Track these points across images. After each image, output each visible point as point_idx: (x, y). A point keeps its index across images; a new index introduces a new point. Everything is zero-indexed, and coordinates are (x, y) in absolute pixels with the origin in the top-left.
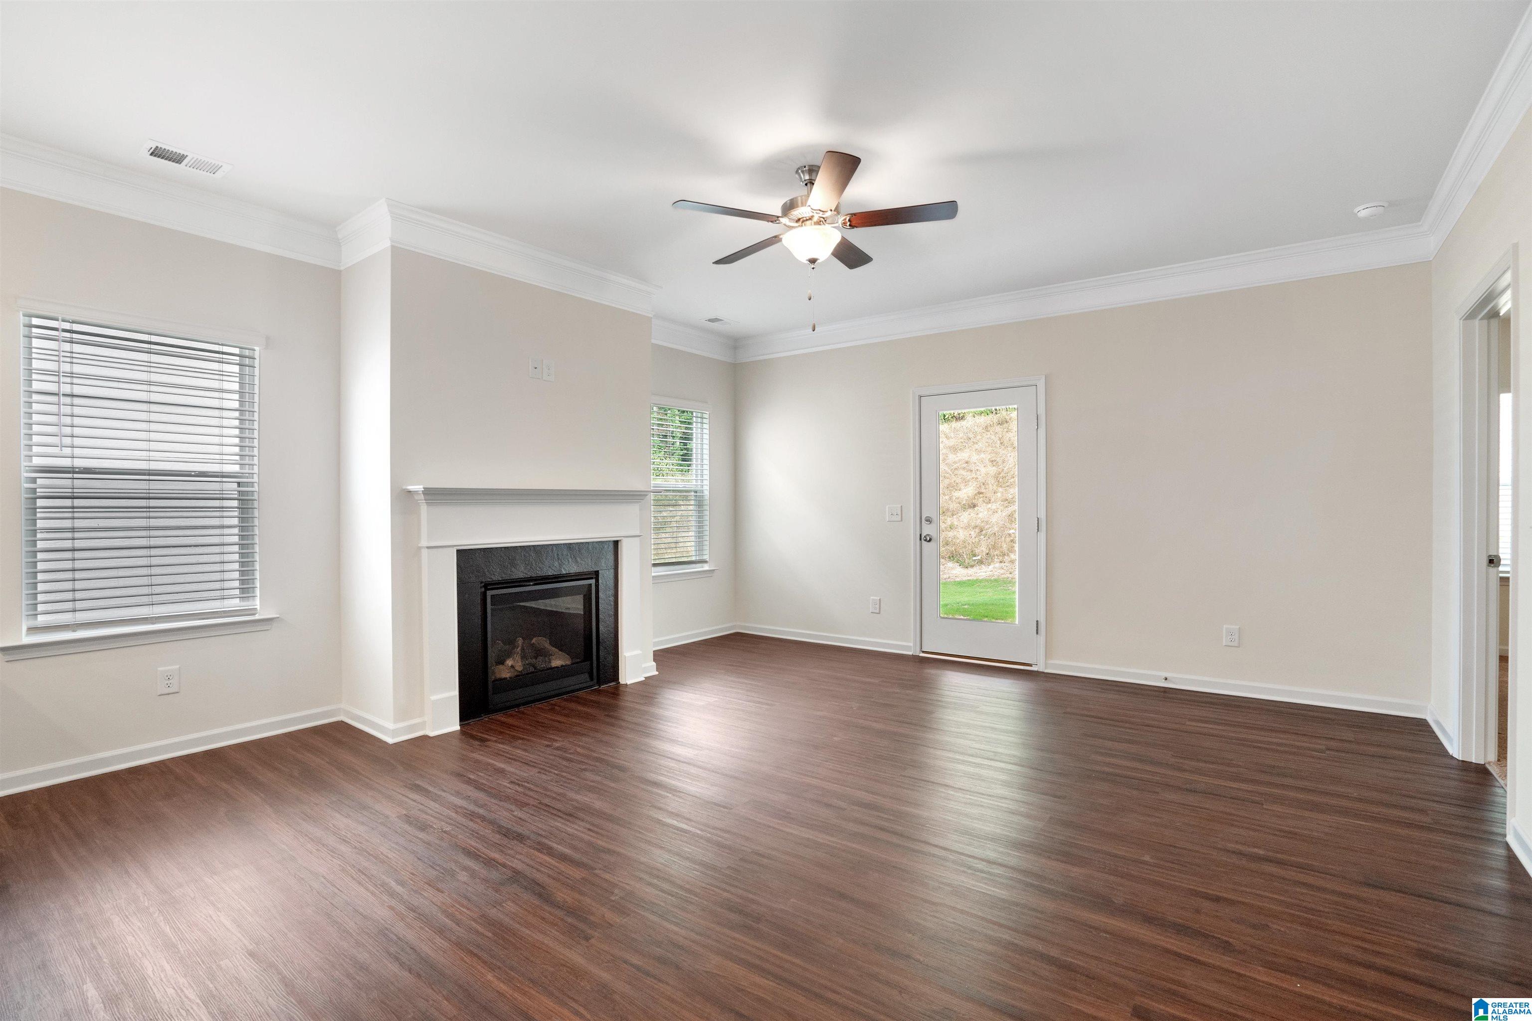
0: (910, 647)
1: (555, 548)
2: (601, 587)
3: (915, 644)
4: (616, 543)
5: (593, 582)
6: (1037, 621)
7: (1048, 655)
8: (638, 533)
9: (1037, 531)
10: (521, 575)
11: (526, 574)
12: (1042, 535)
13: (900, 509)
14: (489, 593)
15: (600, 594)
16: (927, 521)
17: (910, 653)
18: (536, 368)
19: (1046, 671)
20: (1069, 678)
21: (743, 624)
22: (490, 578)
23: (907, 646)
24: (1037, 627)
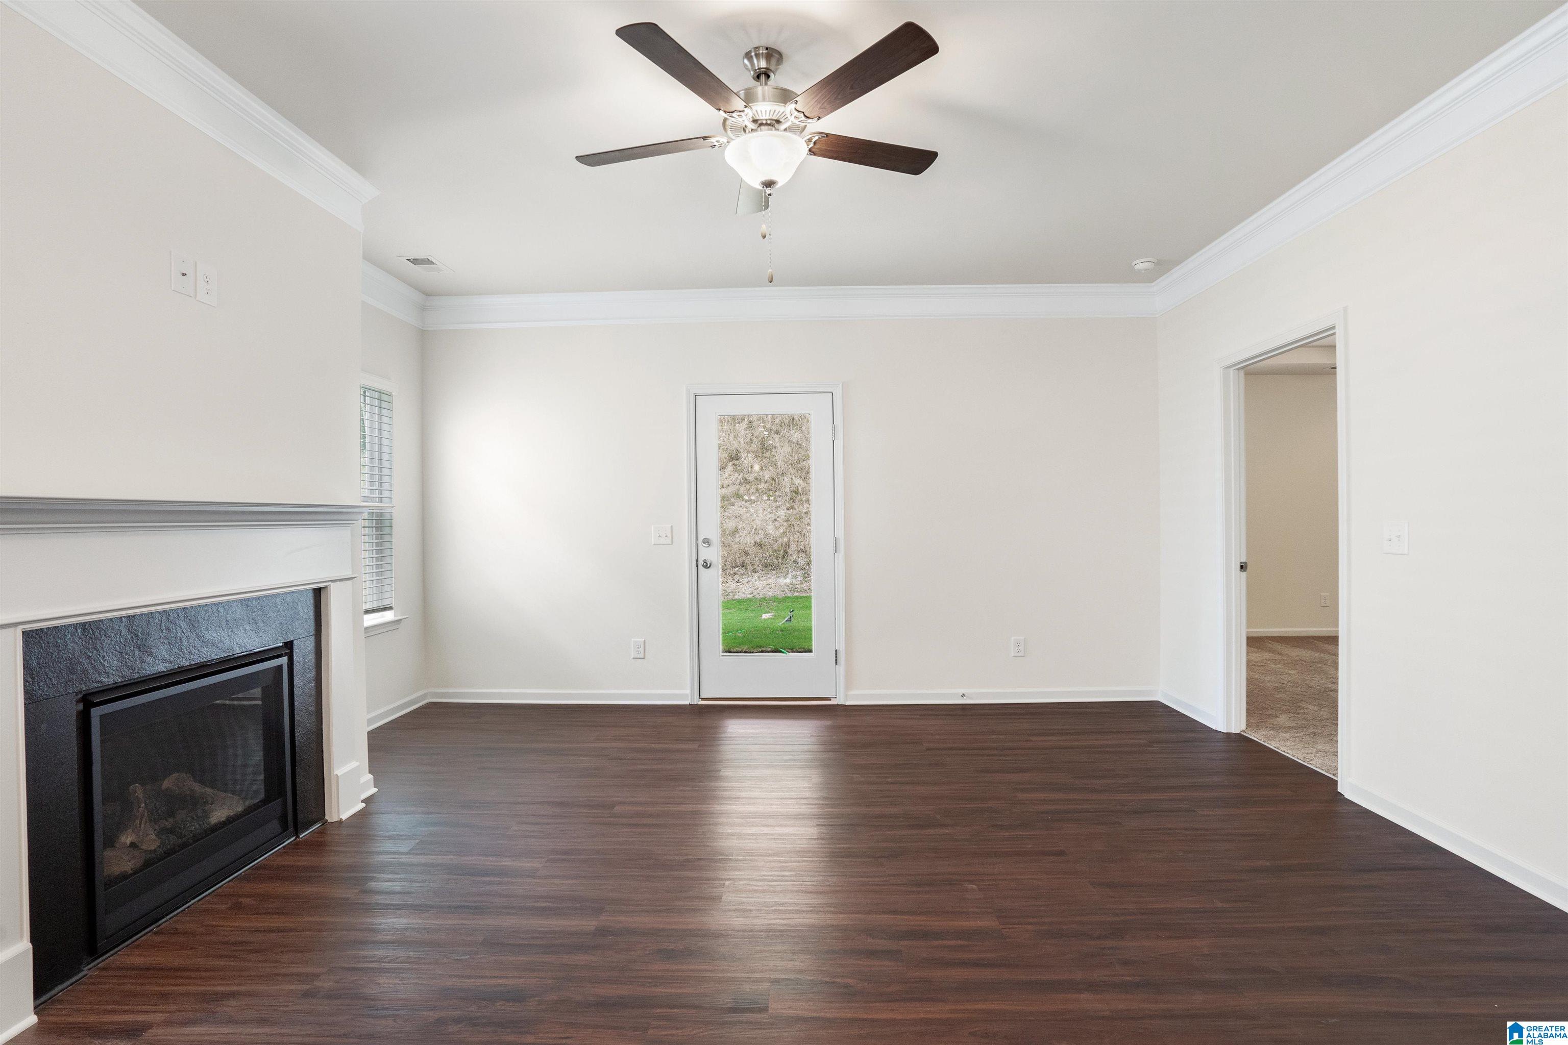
0: (687, 695)
1: (221, 610)
2: (297, 668)
3: (692, 689)
4: (318, 593)
5: (284, 660)
6: (836, 651)
7: (849, 685)
8: (349, 574)
9: (832, 551)
10: (162, 667)
11: (170, 662)
12: (841, 556)
13: (670, 531)
14: (96, 712)
15: (296, 680)
16: (704, 543)
17: (687, 703)
18: (184, 275)
19: (847, 703)
20: (876, 708)
21: (437, 690)
22: (97, 682)
23: (684, 695)
24: (836, 657)
